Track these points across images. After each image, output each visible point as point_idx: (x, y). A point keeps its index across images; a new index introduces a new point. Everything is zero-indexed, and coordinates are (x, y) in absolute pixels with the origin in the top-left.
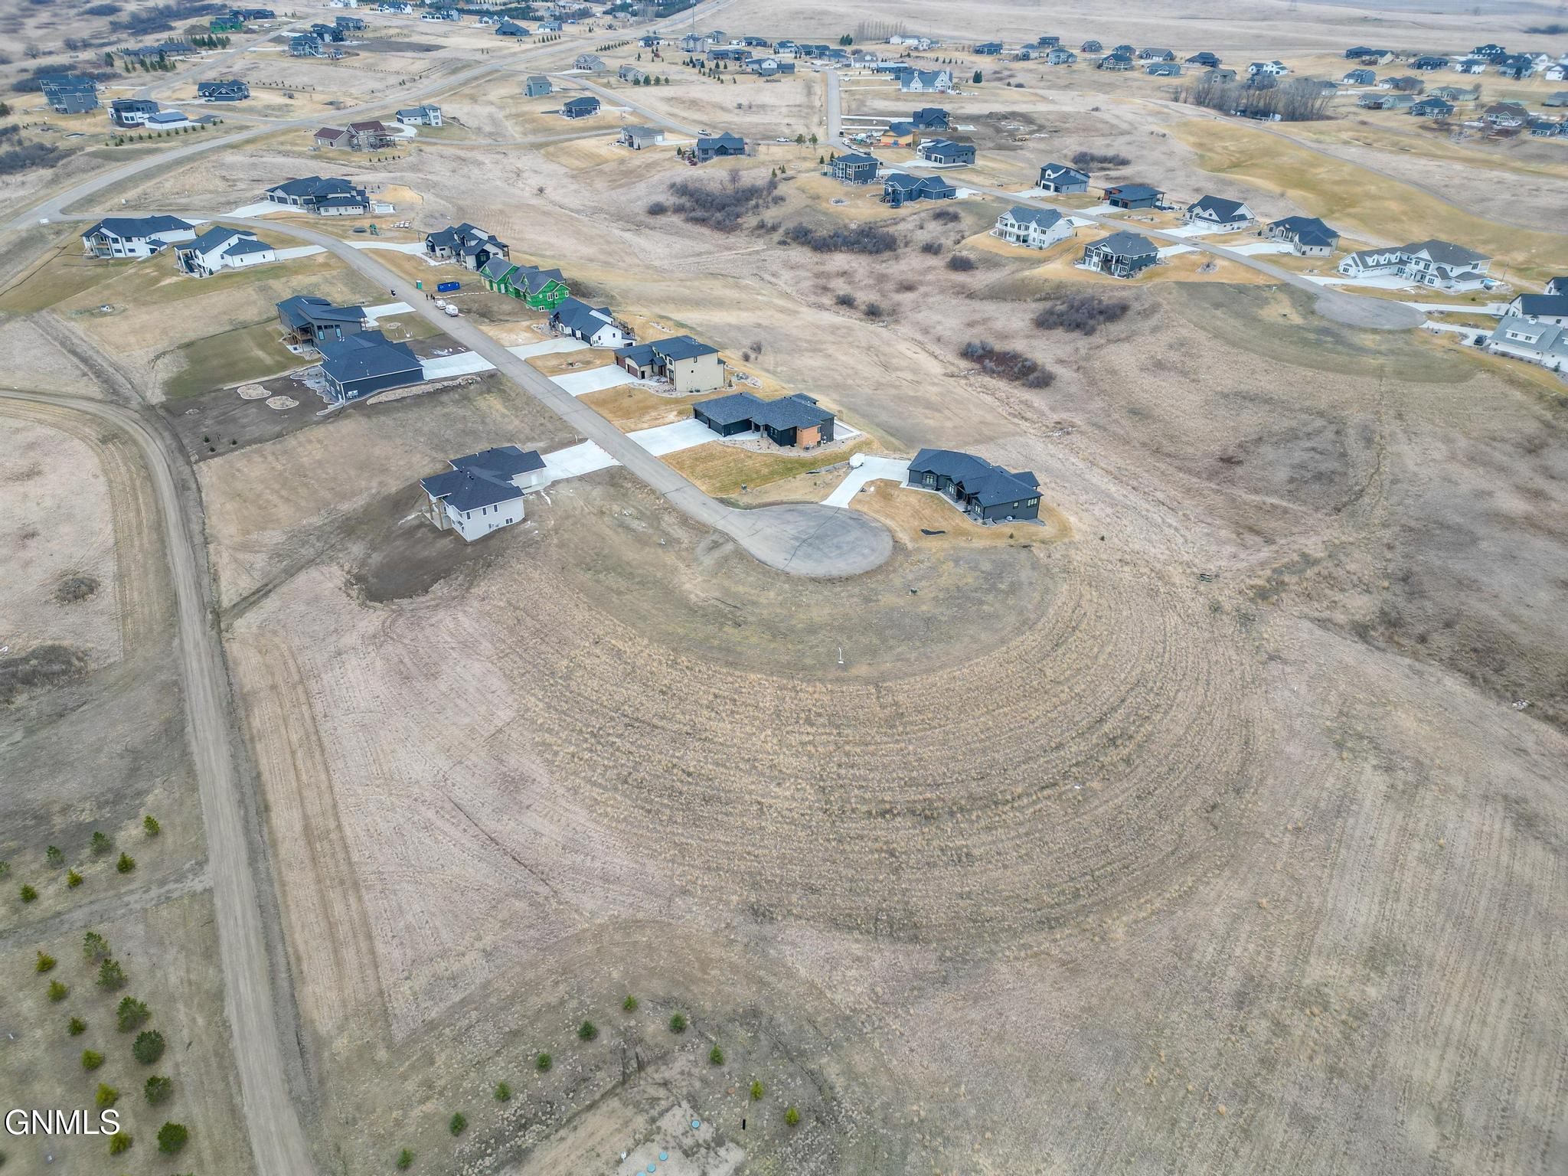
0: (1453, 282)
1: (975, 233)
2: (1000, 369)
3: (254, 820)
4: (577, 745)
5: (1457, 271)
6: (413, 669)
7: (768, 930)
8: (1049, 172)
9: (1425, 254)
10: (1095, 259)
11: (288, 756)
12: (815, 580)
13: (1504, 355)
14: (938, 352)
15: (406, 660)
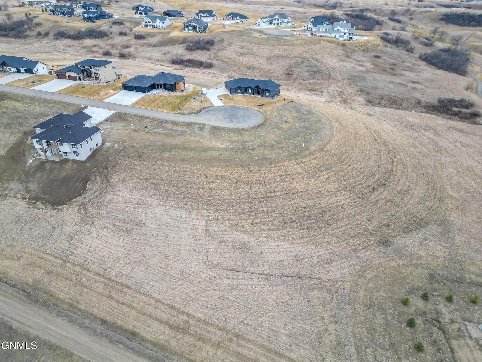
0: (286, 24)
1: (135, 27)
2: (191, 65)
3: (135, 345)
4: (250, 219)
5: (287, 20)
6: (126, 225)
7: (394, 246)
8: (140, 8)
9: (277, 17)
10: (190, 28)
11: (109, 301)
12: (253, 128)
13: (321, 36)
14: (163, 64)
15: (116, 223)
